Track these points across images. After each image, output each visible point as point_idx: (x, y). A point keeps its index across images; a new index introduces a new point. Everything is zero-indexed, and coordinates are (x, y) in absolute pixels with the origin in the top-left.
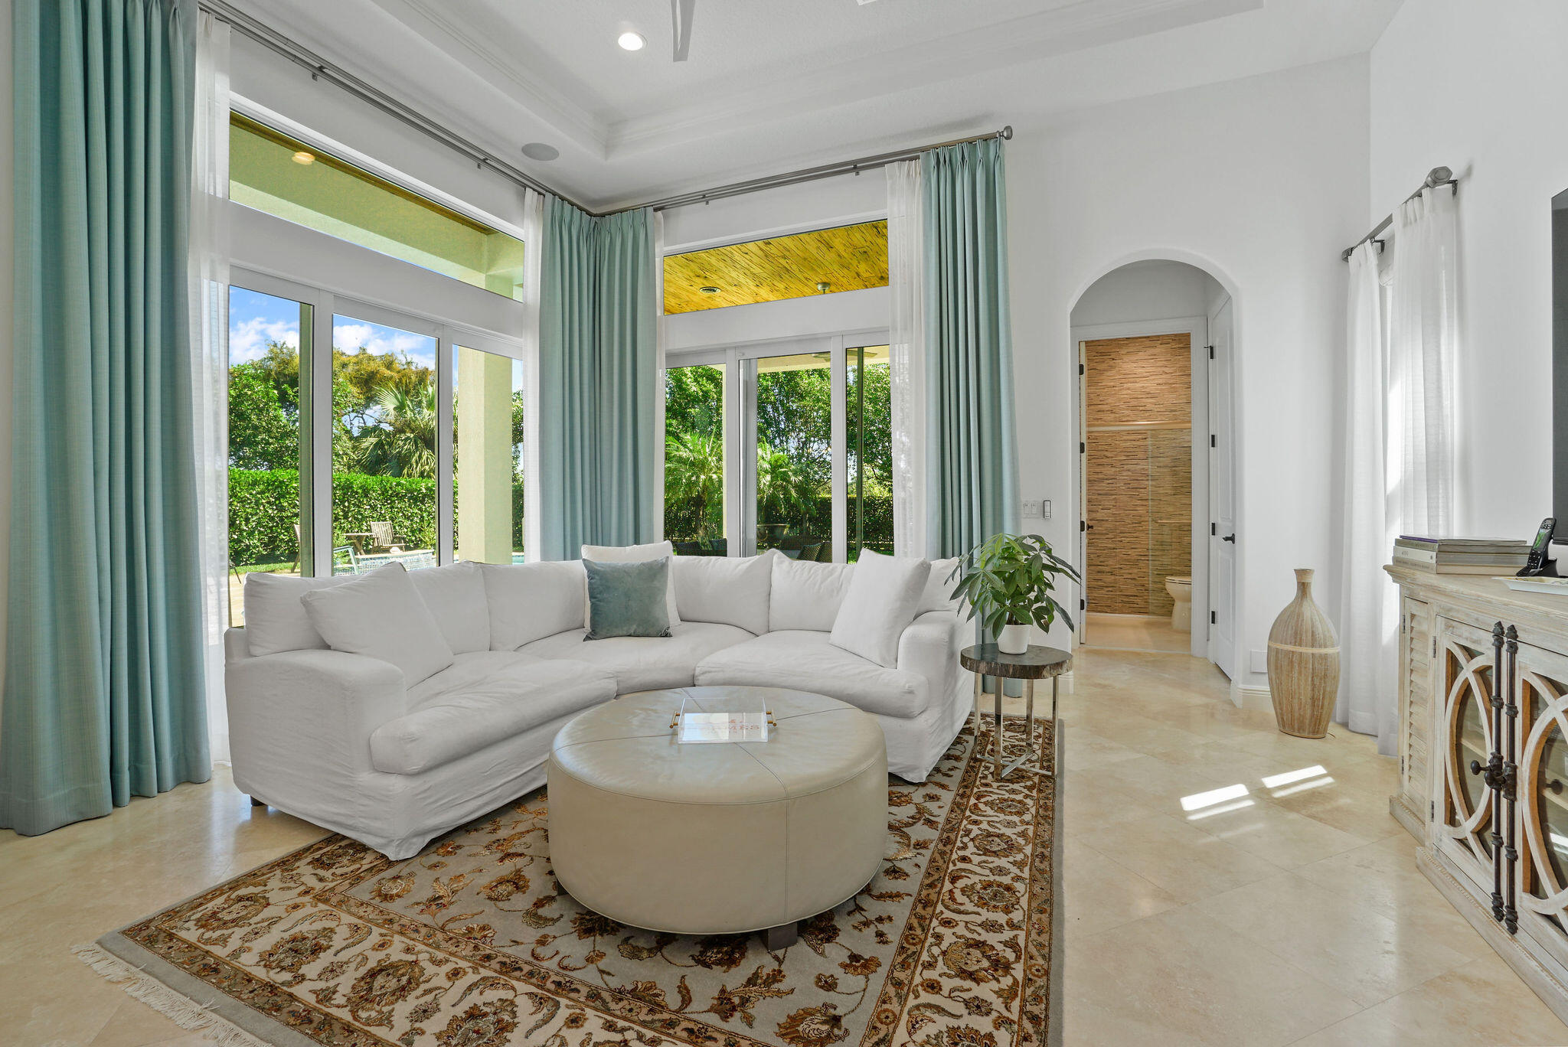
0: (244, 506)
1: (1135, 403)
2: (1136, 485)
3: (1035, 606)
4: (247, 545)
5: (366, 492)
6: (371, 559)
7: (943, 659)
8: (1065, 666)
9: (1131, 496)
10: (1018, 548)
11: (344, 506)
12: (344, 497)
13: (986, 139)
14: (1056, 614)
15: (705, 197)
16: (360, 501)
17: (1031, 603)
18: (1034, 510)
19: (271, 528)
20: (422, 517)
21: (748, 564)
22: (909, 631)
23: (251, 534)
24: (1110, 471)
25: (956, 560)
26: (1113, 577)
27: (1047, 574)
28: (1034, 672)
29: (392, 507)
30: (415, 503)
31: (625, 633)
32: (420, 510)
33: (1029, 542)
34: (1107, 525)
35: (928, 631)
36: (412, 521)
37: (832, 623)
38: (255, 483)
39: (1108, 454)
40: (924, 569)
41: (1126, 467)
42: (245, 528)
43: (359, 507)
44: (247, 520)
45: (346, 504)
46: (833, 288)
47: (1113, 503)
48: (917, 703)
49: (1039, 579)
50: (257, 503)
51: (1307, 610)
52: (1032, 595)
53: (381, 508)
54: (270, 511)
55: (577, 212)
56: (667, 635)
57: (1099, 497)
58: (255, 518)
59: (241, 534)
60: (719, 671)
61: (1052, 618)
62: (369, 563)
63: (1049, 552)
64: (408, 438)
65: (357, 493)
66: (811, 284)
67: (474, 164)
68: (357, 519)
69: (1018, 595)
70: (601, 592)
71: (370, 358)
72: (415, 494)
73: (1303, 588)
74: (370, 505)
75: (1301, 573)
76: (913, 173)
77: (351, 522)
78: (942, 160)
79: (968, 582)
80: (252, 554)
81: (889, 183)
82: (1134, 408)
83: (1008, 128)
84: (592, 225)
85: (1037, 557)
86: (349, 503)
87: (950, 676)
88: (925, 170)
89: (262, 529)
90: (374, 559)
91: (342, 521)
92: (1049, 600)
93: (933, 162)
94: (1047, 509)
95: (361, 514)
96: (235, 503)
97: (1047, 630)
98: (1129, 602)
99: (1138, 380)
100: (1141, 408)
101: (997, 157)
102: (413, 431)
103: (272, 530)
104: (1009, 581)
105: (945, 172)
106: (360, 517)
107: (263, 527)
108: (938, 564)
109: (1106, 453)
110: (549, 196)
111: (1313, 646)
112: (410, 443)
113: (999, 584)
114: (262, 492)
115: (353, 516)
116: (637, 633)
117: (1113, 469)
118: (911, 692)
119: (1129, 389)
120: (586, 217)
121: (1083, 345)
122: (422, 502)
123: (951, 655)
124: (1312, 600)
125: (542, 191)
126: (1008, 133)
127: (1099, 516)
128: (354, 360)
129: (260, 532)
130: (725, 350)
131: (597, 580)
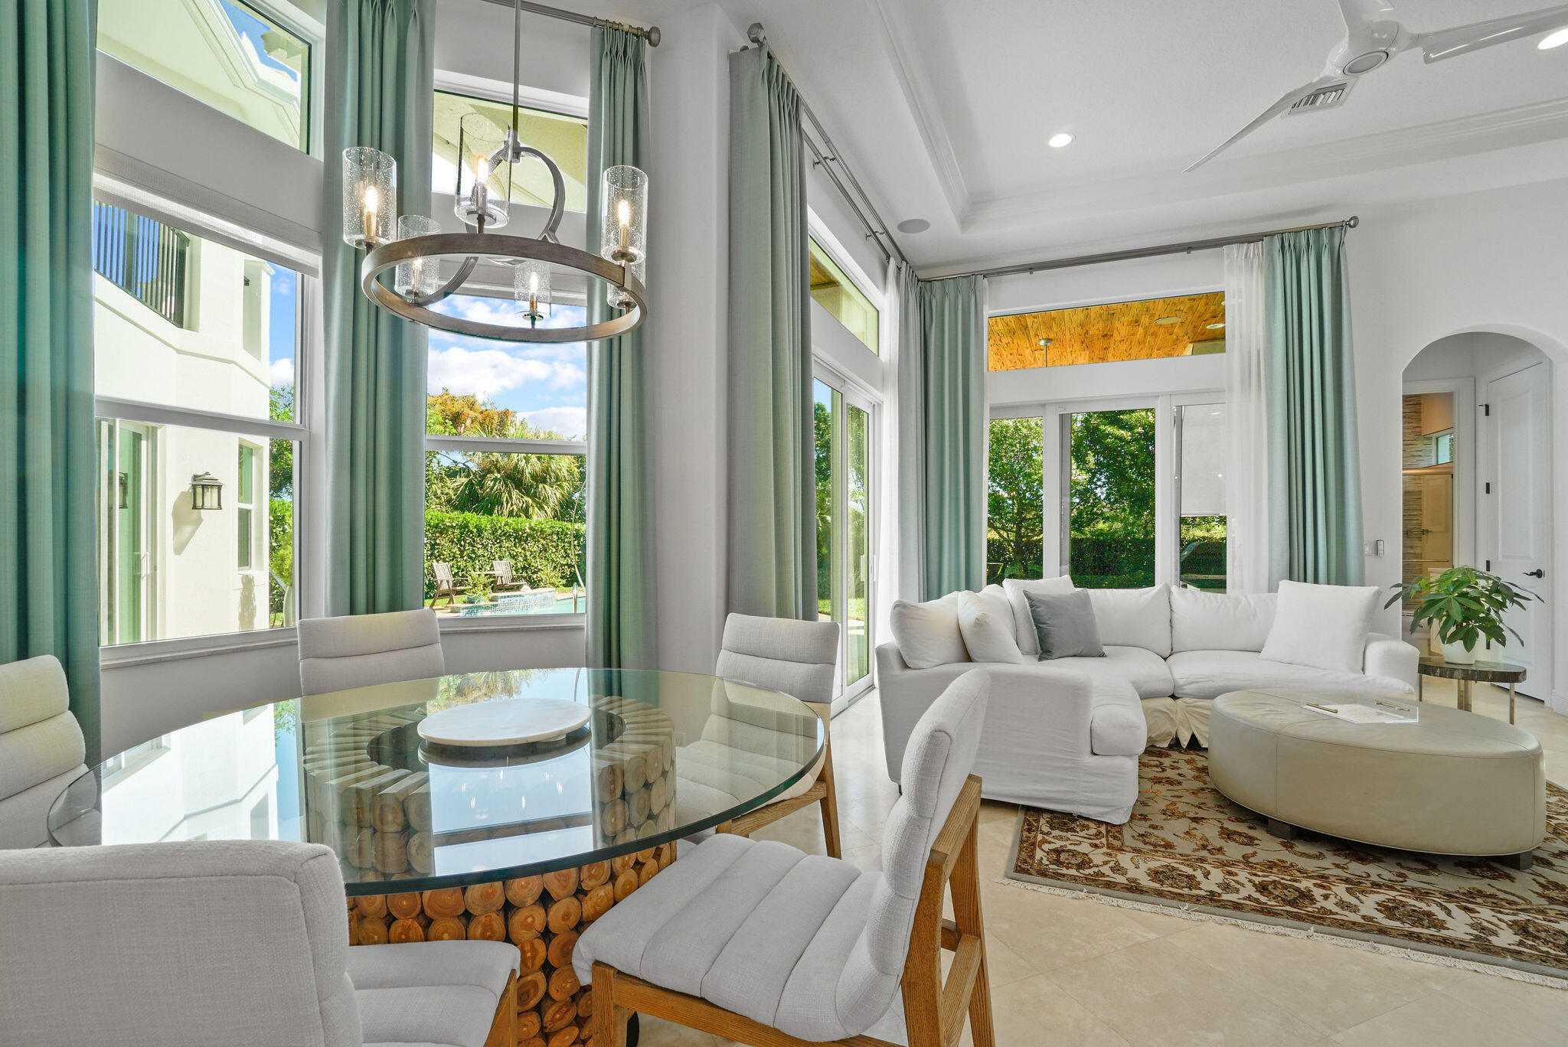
5: (480, 531)
6: (508, 597)
11: (461, 545)
12: (461, 536)
13: (1333, 227)
15: (1031, 268)
16: (474, 541)
18: (1370, 549)
20: (525, 556)
22: (1375, 646)
29: (500, 547)
30: (520, 542)
31: (1073, 653)
32: (524, 549)
35: (1398, 645)
36: (516, 560)
37: (1262, 644)
43: (473, 546)
45: (463, 543)
53: (491, 547)
60: (1208, 681)
62: (506, 600)
64: (496, 479)
65: (472, 532)
68: (471, 558)
71: (453, 399)
72: (520, 533)
74: (483, 544)
76: (1252, 252)
77: (466, 561)
78: (1286, 245)
81: (1226, 261)
83: (1355, 218)
84: (918, 290)
86: (465, 542)
88: (1269, 252)
90: (511, 597)
91: (459, 560)
93: (1278, 246)
94: (1381, 547)
95: (475, 553)
101: (1342, 243)
102: (499, 472)
105: (1291, 255)
106: (474, 556)
110: (904, 264)
112: (500, 483)
115: (468, 555)
116: (1084, 653)
122: (526, 541)
125: (901, 259)
126: (1353, 223)
128: (440, 401)
130: (1044, 405)
131: (1042, 609)
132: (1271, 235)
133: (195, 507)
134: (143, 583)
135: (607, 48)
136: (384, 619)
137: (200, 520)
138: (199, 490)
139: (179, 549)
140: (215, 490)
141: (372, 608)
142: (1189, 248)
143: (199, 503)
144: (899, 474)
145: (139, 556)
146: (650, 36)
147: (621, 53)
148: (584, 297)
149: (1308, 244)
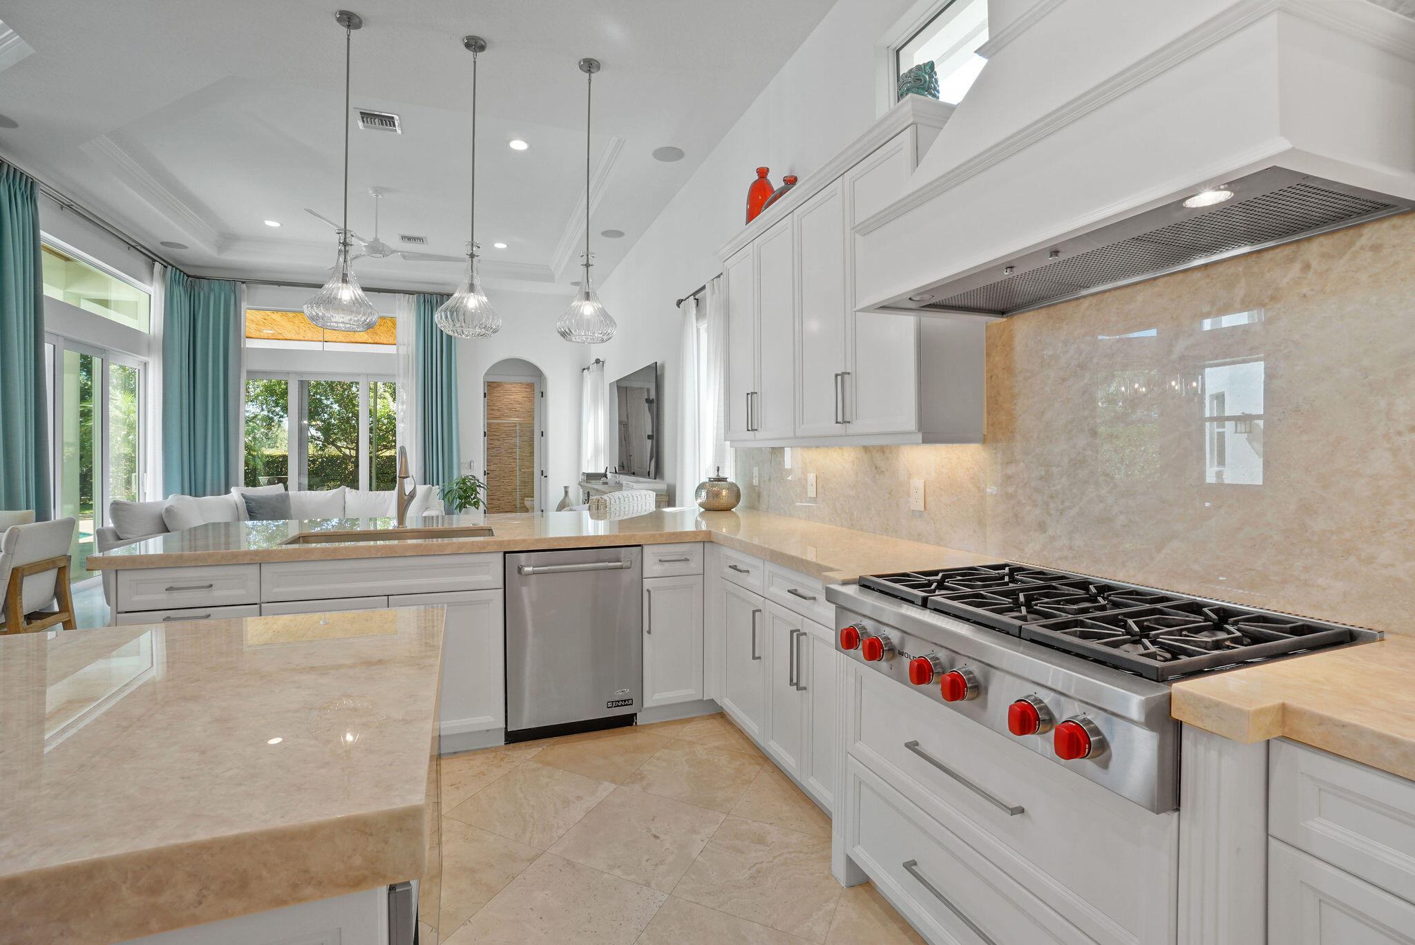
9: (509, 457)
10: (466, 480)
17: (472, 499)
18: (466, 466)
21: (332, 494)
26: (499, 502)
33: (469, 477)
34: (495, 473)
41: (506, 441)
49: (476, 491)
52: (472, 497)
57: (492, 458)
61: (479, 505)
63: (475, 480)
67: (127, 247)
73: (566, 492)
75: (566, 488)
76: (412, 300)
78: (426, 300)
81: (398, 303)
82: (510, 409)
84: (190, 282)
88: (417, 302)
93: (422, 300)
94: (473, 465)
97: (478, 509)
104: (465, 491)
105: (428, 306)
110: (170, 267)
113: (461, 493)
120: (186, 277)
121: (487, 385)
125: (166, 264)
127: (491, 468)
130: (288, 373)
131: (253, 504)
132: (418, 293)
149: (437, 302)
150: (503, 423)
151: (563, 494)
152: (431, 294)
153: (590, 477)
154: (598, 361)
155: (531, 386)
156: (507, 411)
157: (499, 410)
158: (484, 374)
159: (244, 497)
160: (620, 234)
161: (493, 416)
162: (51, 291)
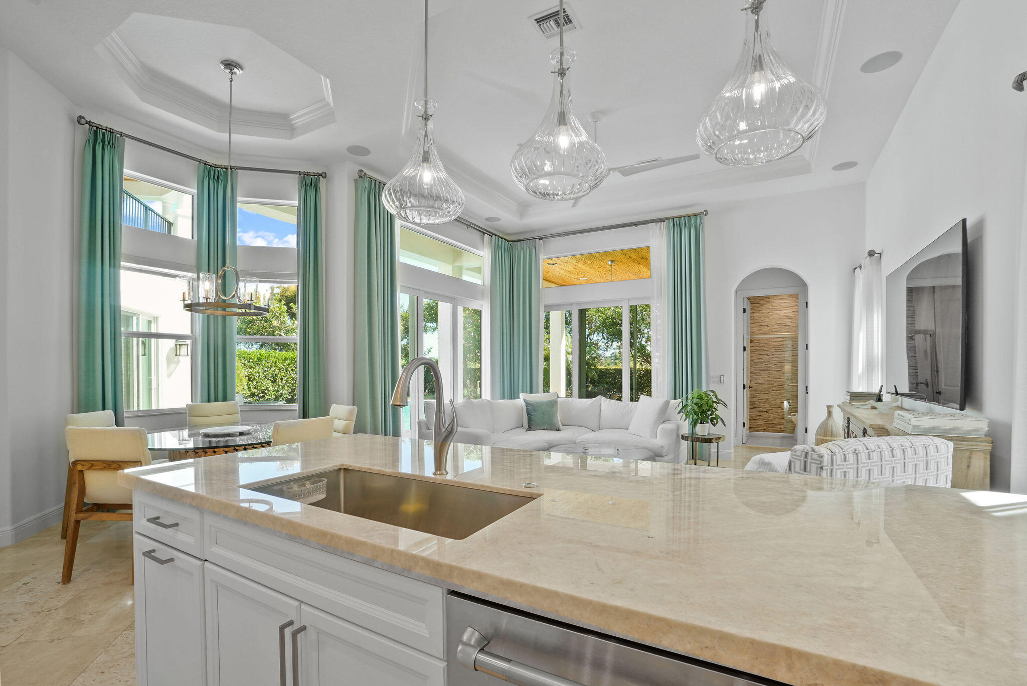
0: (280, 372)
1: (780, 322)
2: (780, 365)
3: (710, 417)
4: (281, 393)
7: (675, 436)
8: (721, 439)
9: (778, 371)
10: (704, 395)
13: (696, 215)
14: (719, 420)
17: (709, 416)
18: (716, 380)
19: (293, 384)
21: (591, 401)
22: (661, 426)
23: (283, 387)
24: (765, 358)
25: (680, 400)
26: (767, 414)
27: (715, 405)
28: (709, 440)
31: (542, 428)
33: (709, 393)
34: (764, 386)
35: (668, 426)
37: (629, 426)
38: (285, 360)
39: (766, 349)
40: (667, 403)
42: (281, 384)
44: (282, 379)
46: (616, 262)
47: (768, 375)
48: (664, 451)
49: (711, 406)
50: (286, 370)
51: (830, 422)
52: (709, 413)
54: (293, 375)
55: (504, 241)
56: (559, 430)
57: (760, 372)
58: (285, 378)
59: (279, 387)
61: (717, 422)
63: (716, 397)
66: (605, 261)
67: (466, 227)
69: (703, 412)
70: (532, 412)
73: (830, 413)
75: (829, 407)
76: (662, 227)
78: (675, 224)
79: (684, 407)
80: (283, 398)
81: (651, 232)
82: (780, 324)
83: (706, 211)
84: (509, 246)
85: (711, 398)
87: (677, 444)
88: (668, 228)
89: (288, 385)
92: (716, 415)
93: (672, 225)
94: (722, 379)
96: (277, 370)
97: (715, 426)
98: (776, 427)
99: (782, 309)
100: (784, 324)
101: (701, 223)
103: (293, 385)
104: (700, 407)
105: (677, 229)
107: (289, 383)
108: (673, 402)
109: (765, 348)
110: (494, 236)
111: (831, 437)
113: (696, 407)
114: (289, 364)
117: (768, 357)
118: (662, 447)
119: (777, 314)
120: (507, 242)
121: (746, 299)
123: (678, 436)
124: (833, 419)
125: (491, 234)
126: (706, 213)
129: (288, 386)
130: (572, 304)
131: (530, 407)
132: (668, 219)
133: (176, 355)
134: (153, 391)
135: (304, 183)
136: (220, 404)
137: (179, 362)
138: (178, 347)
139: (169, 376)
140: (186, 346)
141: (216, 400)
142: (635, 224)
143: (178, 354)
144: (491, 340)
145: (151, 379)
146: (323, 175)
147: (309, 185)
148: (297, 281)
149: (685, 224)
150: (772, 338)
151: (826, 415)
152: (680, 217)
153: (856, 397)
154: (871, 253)
155: (795, 296)
156: (776, 327)
157: (768, 326)
158: (734, 289)
159: (525, 402)
160: (894, 57)
161: (761, 332)
162: (404, 257)
